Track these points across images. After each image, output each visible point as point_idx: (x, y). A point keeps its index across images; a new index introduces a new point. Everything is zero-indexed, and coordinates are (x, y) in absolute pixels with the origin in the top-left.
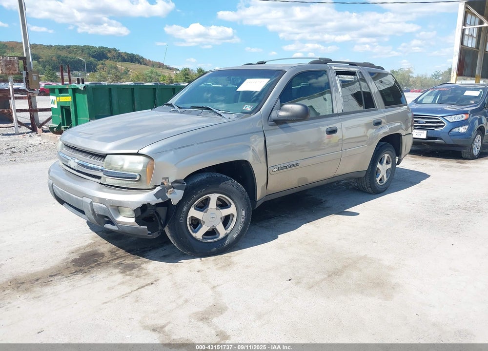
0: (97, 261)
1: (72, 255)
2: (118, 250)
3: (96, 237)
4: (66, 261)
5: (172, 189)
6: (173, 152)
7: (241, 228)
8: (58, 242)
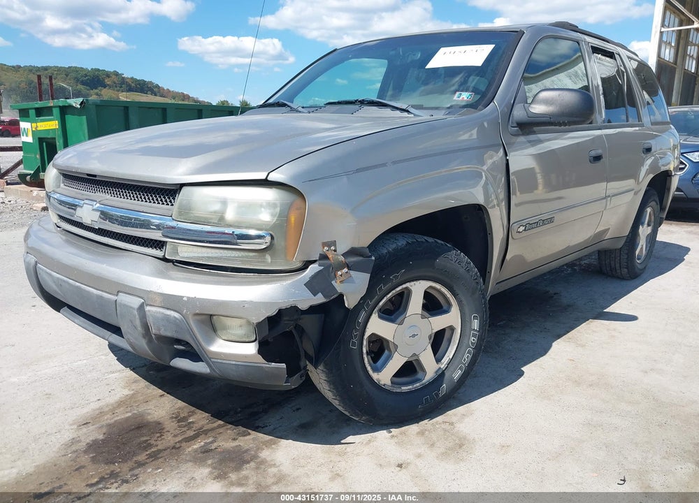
0: (150, 446)
1: (84, 430)
2: (193, 413)
3: (135, 382)
4: (74, 448)
5: (346, 270)
6: (345, 179)
7: (470, 356)
8: (48, 395)
